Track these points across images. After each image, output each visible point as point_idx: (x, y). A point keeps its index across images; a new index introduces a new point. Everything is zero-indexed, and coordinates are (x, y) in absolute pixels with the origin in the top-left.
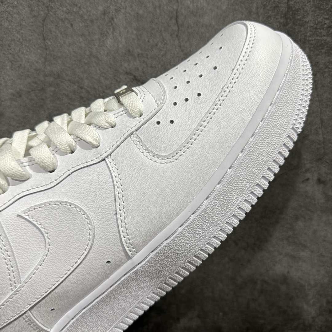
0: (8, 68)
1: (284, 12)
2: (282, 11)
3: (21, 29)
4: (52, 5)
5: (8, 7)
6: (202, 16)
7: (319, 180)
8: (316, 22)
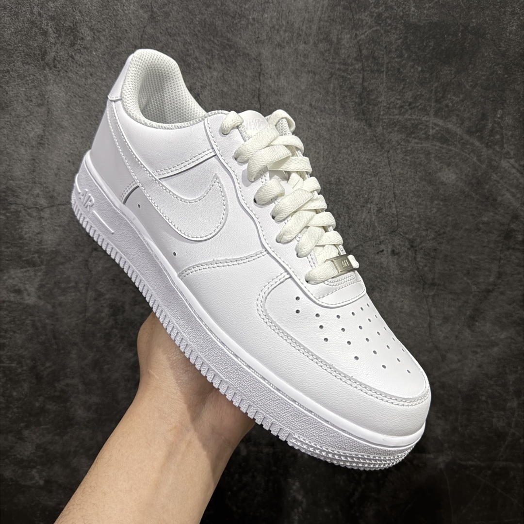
1: (359, 93)
2: (357, 92)
5: (96, 80)
6: (283, 95)
7: (393, 251)
8: (389, 102)
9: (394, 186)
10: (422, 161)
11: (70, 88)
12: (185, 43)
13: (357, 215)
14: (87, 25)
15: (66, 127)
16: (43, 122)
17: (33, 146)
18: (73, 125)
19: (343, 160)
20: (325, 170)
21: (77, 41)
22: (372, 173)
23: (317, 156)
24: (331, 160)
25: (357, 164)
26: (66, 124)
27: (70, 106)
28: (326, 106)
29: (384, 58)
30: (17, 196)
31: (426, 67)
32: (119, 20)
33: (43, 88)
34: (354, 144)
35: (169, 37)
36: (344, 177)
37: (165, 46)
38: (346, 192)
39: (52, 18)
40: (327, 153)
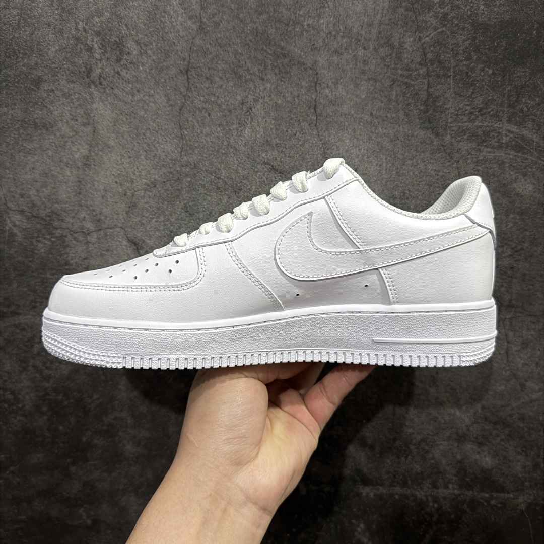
0: (142, 157)
1: (424, 99)
2: (422, 99)
3: (157, 118)
4: (190, 94)
5: (144, 96)
6: (341, 105)
8: (457, 109)
10: (495, 171)
11: (116, 105)
12: (236, 54)
14: (133, 39)
15: (112, 146)
16: (89, 142)
17: (79, 168)
18: (120, 144)
19: (408, 172)
20: (389, 183)
21: (123, 56)
22: (441, 185)
23: (379, 169)
24: (394, 172)
25: (423, 176)
26: (112, 143)
27: (117, 124)
28: (389, 115)
29: (450, 61)
30: (63, 220)
31: (498, 70)
32: (166, 33)
33: (89, 107)
34: (420, 155)
35: (219, 47)
36: (409, 191)
37: (215, 58)
39: (98, 34)
40: (390, 165)
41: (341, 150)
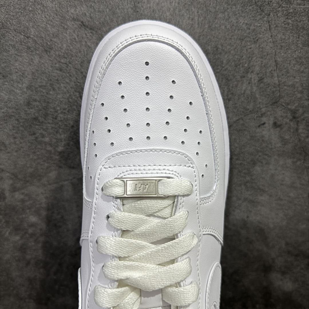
7: (275, 124)
9: (276, 53)
10: (305, 24)
13: (236, 86)
19: (220, 26)
20: (201, 38)
22: (252, 40)
23: (191, 23)
24: (207, 26)
25: (235, 30)
34: (231, 8)
36: (222, 45)
38: (224, 61)
40: (202, 18)
41: (152, 4)
